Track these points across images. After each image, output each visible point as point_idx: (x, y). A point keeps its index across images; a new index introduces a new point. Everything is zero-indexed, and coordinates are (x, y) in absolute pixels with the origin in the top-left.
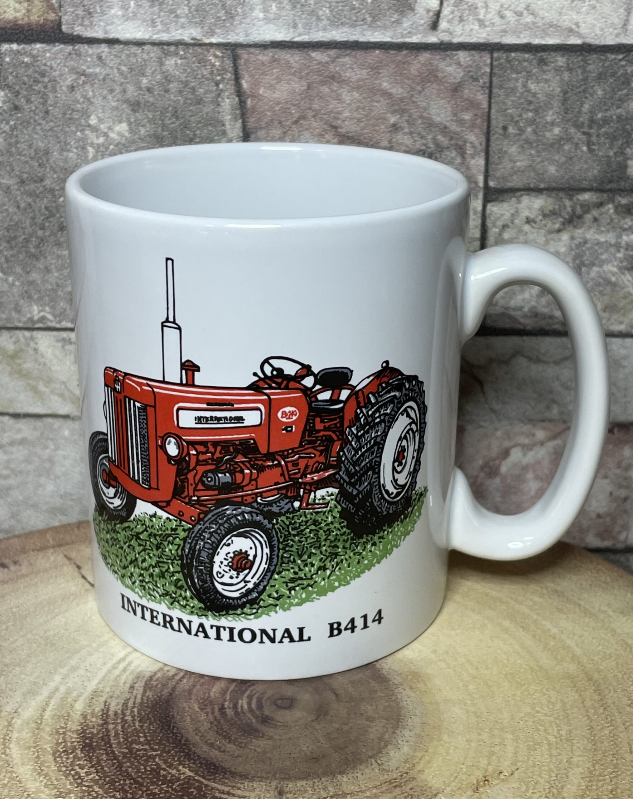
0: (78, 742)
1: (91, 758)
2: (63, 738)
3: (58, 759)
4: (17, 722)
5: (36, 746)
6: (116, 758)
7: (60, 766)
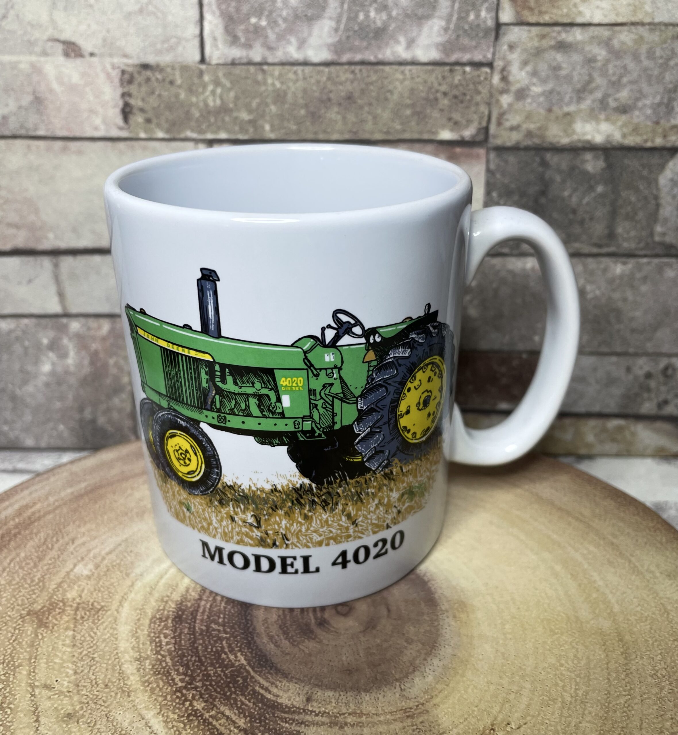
0: (173, 612)
1: (176, 629)
2: (164, 607)
3: (152, 625)
4: (139, 585)
5: (142, 610)
6: (194, 634)
7: (151, 632)
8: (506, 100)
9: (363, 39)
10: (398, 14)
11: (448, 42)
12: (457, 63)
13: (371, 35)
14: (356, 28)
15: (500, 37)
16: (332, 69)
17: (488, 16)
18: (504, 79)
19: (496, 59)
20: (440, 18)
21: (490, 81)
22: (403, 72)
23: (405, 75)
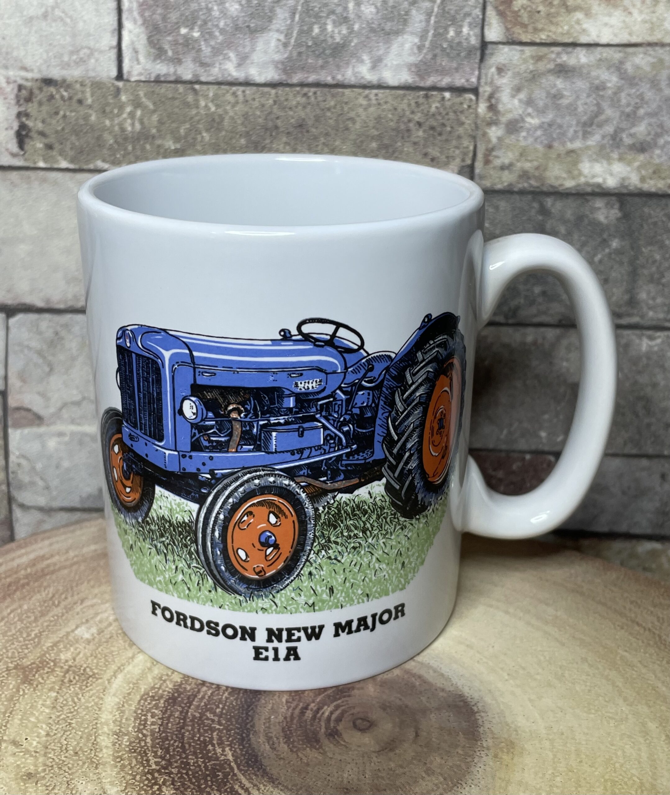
1: (166, 711)
3: (142, 702)
6: (184, 719)
8: (494, 133)
9: (318, 56)
10: (361, 28)
11: (423, 62)
12: (434, 88)
13: (328, 52)
14: (310, 43)
15: (487, 57)
16: (280, 90)
17: (471, 33)
18: (492, 108)
19: (482, 84)
20: (412, 33)
21: (476, 109)
22: (367, 97)
23: (370, 100)
